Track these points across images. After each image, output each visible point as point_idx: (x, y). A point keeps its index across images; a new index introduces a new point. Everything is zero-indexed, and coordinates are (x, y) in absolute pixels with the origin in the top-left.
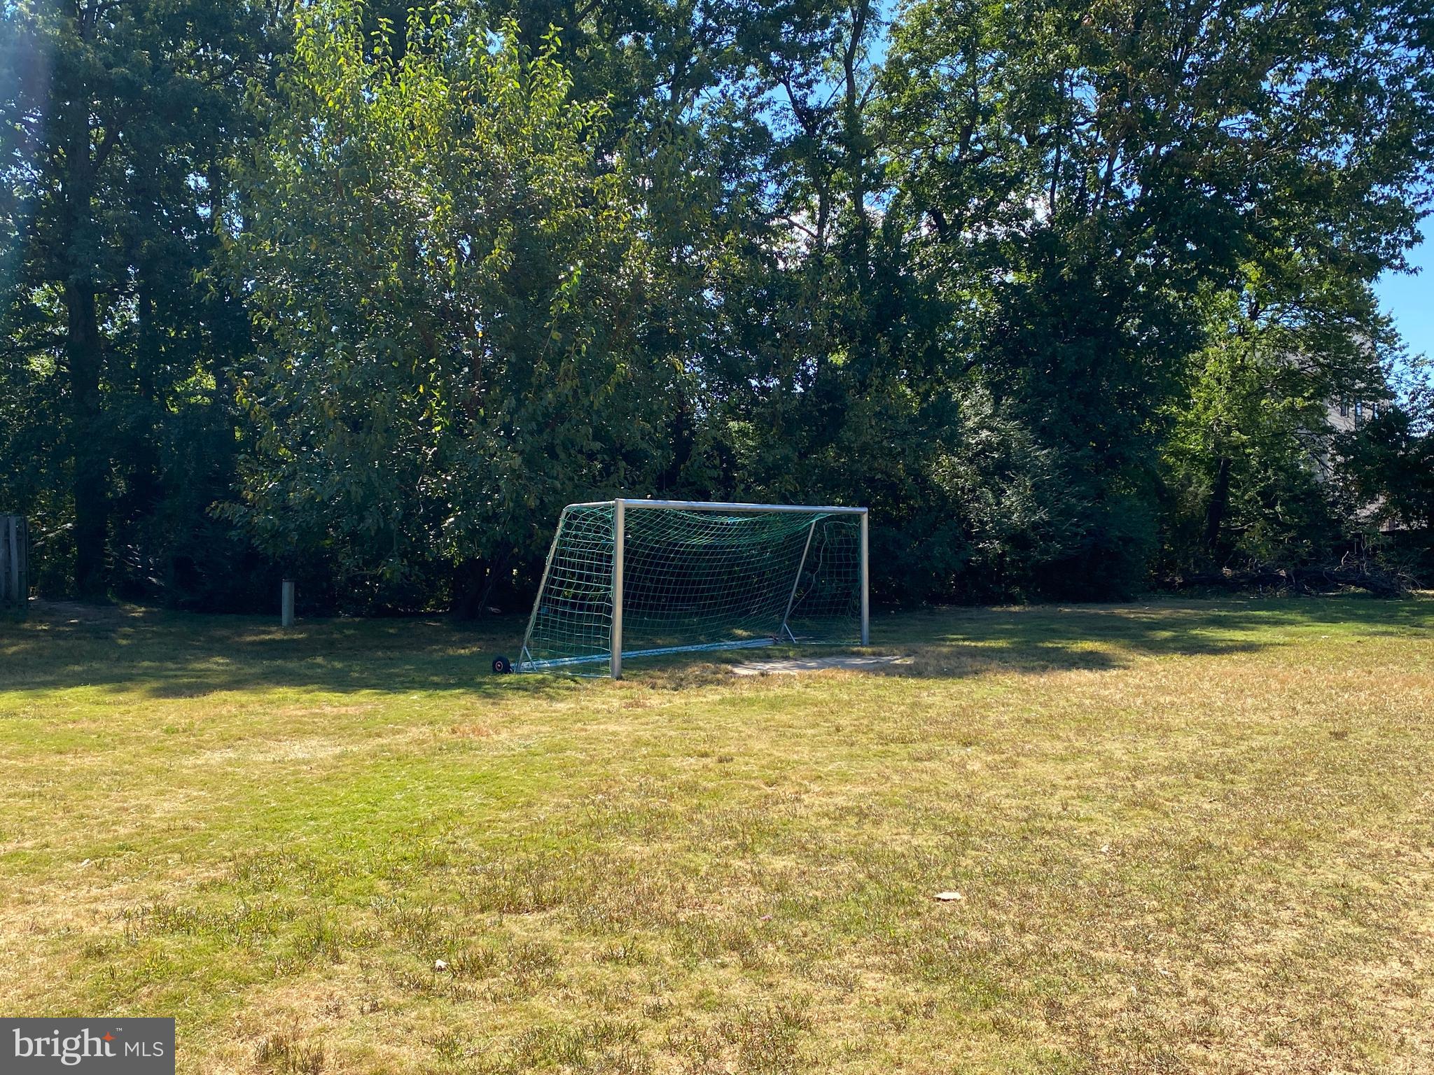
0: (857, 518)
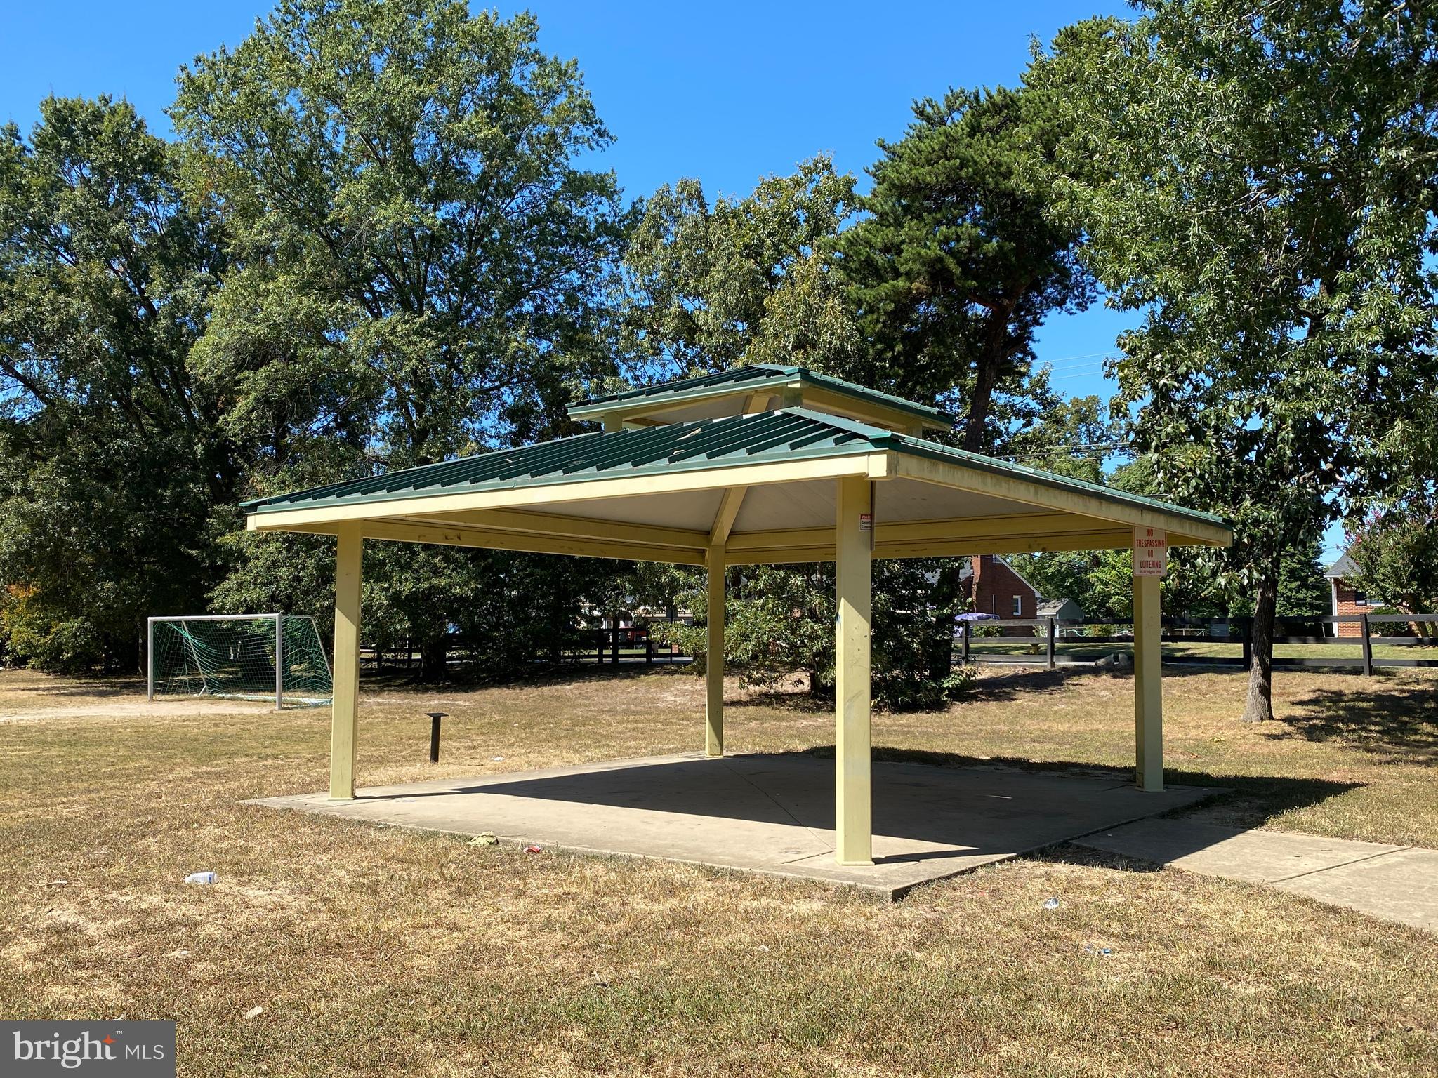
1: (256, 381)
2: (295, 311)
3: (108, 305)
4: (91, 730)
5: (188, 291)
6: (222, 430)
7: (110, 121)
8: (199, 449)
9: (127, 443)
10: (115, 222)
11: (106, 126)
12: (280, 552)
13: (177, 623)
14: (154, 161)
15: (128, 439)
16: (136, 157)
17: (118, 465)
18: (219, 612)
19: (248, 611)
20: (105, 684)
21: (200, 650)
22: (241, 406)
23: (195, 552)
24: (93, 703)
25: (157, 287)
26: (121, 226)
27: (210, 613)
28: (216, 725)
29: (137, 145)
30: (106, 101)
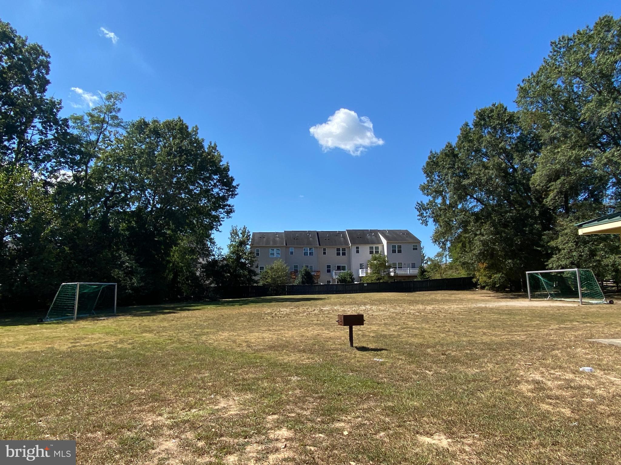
0: (114, 285)
1: (556, 185)
2: (570, 157)
3: (502, 170)
4: (514, 310)
5: (527, 159)
6: (544, 205)
7: (496, 111)
8: (537, 213)
9: (511, 214)
10: (500, 143)
11: (495, 113)
12: (573, 246)
13: (537, 274)
14: (512, 119)
15: (511, 213)
16: (505, 120)
17: (509, 222)
18: (551, 269)
19: (563, 268)
20: (512, 295)
21: (546, 283)
22: (552, 195)
23: (539, 249)
24: (510, 301)
25: (517, 160)
26: (503, 144)
27: (547, 270)
28: (559, 310)
29: (505, 116)
30: (494, 105)
